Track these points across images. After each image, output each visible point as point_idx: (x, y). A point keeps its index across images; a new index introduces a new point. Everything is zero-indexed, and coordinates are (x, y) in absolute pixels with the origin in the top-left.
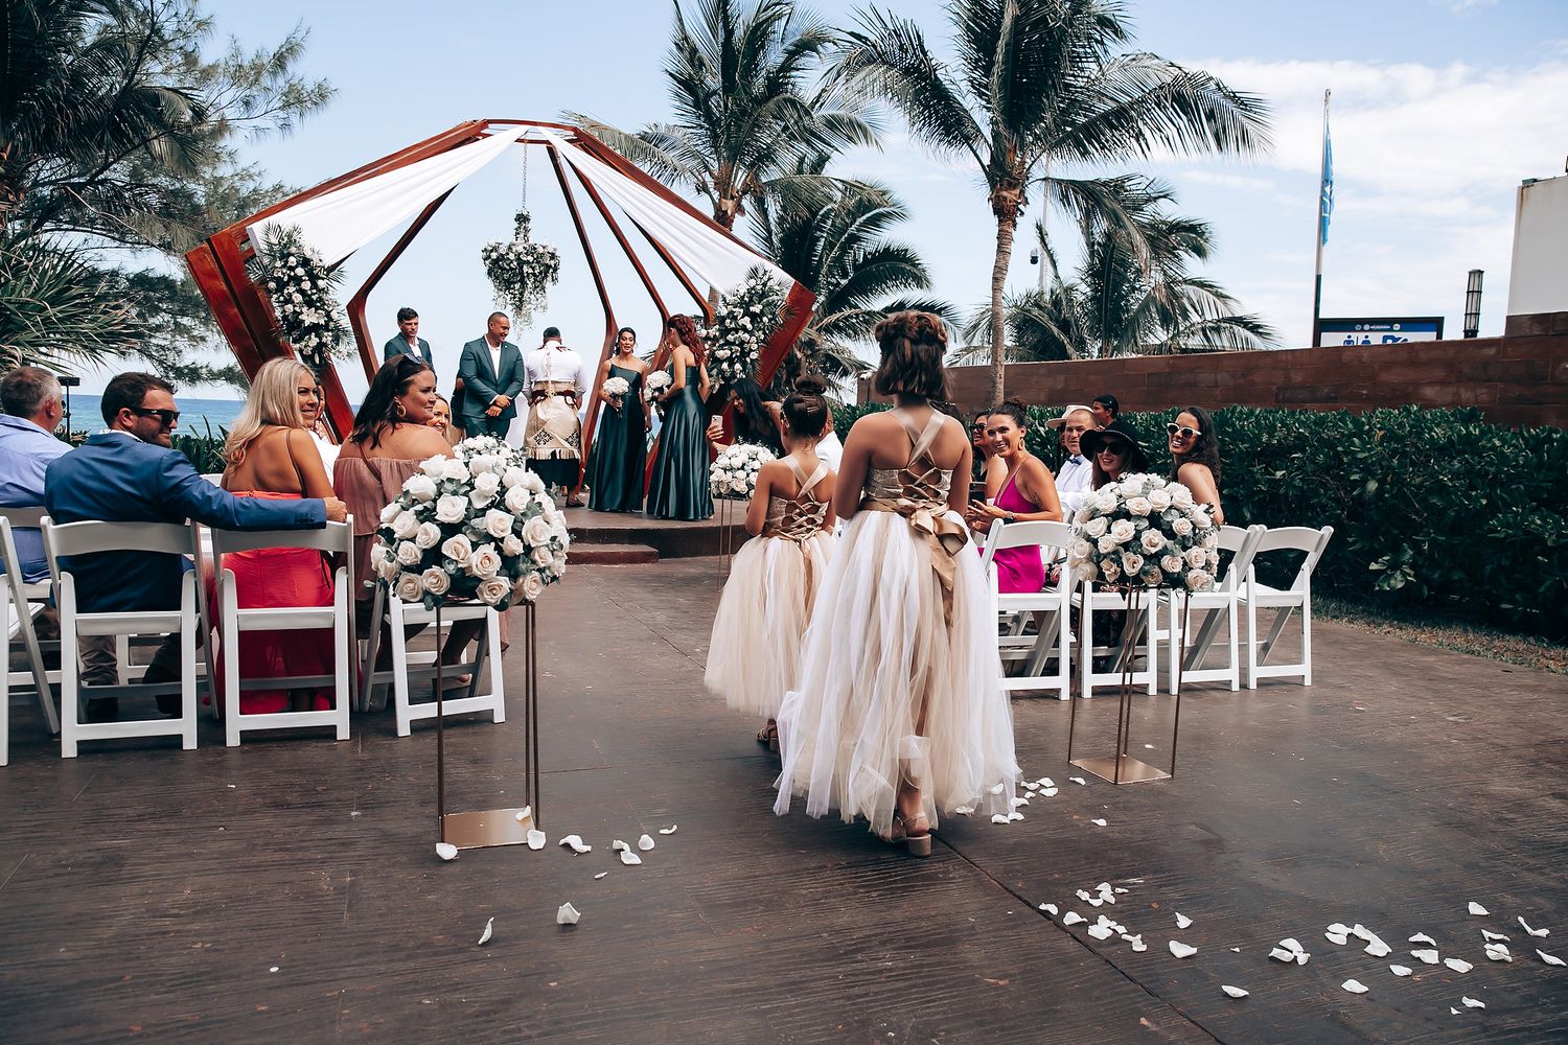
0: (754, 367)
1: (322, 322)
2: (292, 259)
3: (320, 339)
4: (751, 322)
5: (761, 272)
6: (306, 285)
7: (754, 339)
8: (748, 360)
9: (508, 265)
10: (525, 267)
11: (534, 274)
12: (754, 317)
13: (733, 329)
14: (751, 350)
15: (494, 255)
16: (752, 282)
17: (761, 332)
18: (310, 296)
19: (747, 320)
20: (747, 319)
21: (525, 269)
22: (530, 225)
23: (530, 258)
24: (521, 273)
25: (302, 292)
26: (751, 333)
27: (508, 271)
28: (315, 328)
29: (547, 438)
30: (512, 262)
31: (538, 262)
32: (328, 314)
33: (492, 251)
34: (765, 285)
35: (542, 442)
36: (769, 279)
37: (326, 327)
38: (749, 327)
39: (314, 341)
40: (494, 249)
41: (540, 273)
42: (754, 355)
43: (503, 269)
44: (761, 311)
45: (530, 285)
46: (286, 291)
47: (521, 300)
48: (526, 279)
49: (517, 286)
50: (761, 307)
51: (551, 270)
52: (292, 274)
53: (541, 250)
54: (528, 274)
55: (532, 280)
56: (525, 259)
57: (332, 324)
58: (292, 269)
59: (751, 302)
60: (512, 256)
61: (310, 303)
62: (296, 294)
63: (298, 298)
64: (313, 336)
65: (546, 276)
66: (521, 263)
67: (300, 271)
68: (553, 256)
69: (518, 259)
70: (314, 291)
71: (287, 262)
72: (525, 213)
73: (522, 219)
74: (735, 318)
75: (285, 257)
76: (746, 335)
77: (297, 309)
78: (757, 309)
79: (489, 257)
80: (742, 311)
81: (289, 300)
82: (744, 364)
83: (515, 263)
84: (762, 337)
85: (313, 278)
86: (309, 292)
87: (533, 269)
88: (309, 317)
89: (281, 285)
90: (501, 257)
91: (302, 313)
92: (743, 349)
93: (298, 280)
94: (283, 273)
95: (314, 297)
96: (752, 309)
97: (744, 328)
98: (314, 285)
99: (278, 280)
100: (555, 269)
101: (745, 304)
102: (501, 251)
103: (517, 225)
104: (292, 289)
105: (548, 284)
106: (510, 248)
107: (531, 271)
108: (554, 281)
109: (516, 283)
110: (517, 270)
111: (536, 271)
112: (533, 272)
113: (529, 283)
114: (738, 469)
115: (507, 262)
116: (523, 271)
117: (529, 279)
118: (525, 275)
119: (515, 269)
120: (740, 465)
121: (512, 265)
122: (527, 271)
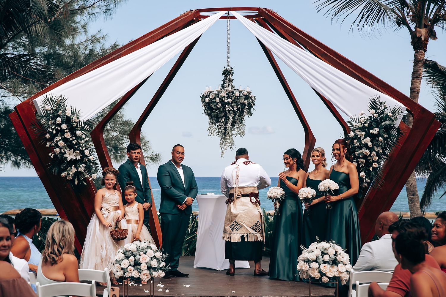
1: (79, 158)
2: (59, 119)
3: (77, 169)
4: (371, 141)
6: (68, 135)
8: (371, 169)
9: (216, 106)
10: (227, 106)
11: (234, 111)
12: (374, 137)
13: (358, 147)
14: (373, 161)
15: (207, 100)
16: (372, 112)
17: (379, 148)
18: (71, 142)
19: (368, 140)
21: (227, 107)
22: (233, 78)
23: (230, 100)
24: (225, 110)
25: (65, 140)
26: (371, 149)
27: (216, 110)
28: (74, 162)
29: (238, 227)
30: (218, 103)
31: (236, 103)
32: (83, 153)
33: (206, 97)
35: (235, 230)
36: (385, 108)
37: (81, 161)
38: (370, 144)
39: (74, 170)
40: (208, 96)
41: (238, 109)
42: (375, 165)
43: (213, 108)
44: (378, 132)
46: (55, 140)
47: (225, 129)
50: (378, 130)
51: (246, 107)
52: (59, 128)
53: (237, 94)
54: (229, 111)
55: (232, 115)
56: (226, 101)
57: (86, 159)
58: (59, 125)
59: (371, 127)
60: (217, 100)
61: (70, 146)
62: (61, 142)
63: (62, 144)
64: (73, 168)
65: (243, 111)
66: (224, 104)
67: (64, 126)
69: (222, 101)
70: (74, 138)
71: (55, 121)
72: (229, 69)
73: (227, 73)
74: (359, 139)
75: (54, 118)
76: (368, 151)
77: (62, 151)
78: (375, 131)
80: (364, 133)
81: (57, 146)
82: (368, 171)
83: (220, 104)
84: (381, 151)
85: (72, 130)
86: (71, 139)
87: (233, 107)
88: (70, 156)
89: (53, 136)
90: (211, 101)
91: (65, 153)
92: (367, 161)
93: (62, 132)
94: (53, 129)
95: (74, 142)
96: (371, 131)
97: (366, 146)
98: (73, 134)
99: (51, 133)
100: (250, 106)
101: (366, 128)
103: (223, 78)
104: (58, 138)
105: (246, 117)
106: (217, 95)
107: (231, 109)
108: (250, 114)
109: (221, 117)
110: (222, 109)
111: (235, 109)
112: (232, 109)
113: (230, 117)
114: (313, 261)
115: (215, 104)
116: (226, 110)
117: (230, 114)
118: (227, 112)
119: (221, 108)
120: (315, 258)
121: (218, 106)
122: (229, 109)
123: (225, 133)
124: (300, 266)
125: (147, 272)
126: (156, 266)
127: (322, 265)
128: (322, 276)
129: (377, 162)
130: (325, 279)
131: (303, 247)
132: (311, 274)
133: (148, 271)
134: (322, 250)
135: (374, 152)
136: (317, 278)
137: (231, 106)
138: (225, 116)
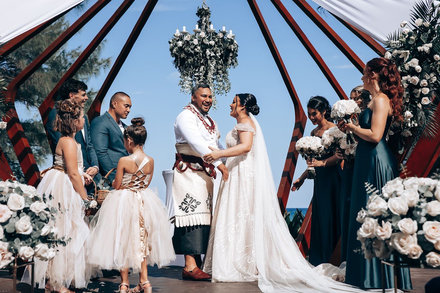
0: (427, 114)
4: (420, 64)
5: (430, 9)
7: (424, 82)
8: (420, 106)
9: (193, 49)
10: (207, 50)
11: (216, 57)
12: (423, 58)
14: (422, 96)
15: (180, 43)
16: (419, 22)
17: (432, 75)
19: (415, 63)
20: (415, 61)
22: (211, 20)
23: (212, 42)
26: (421, 76)
27: (193, 55)
31: (219, 46)
33: (177, 41)
34: (434, 23)
38: (418, 68)
42: (426, 101)
43: (189, 55)
44: (431, 49)
45: (213, 67)
48: (209, 62)
49: (202, 69)
50: (431, 45)
53: (221, 35)
54: (210, 57)
56: (207, 43)
59: (419, 42)
60: (195, 41)
66: (204, 48)
68: (232, 42)
69: (202, 44)
72: (206, 8)
73: (203, 13)
74: (401, 61)
76: (416, 79)
78: (426, 48)
79: (176, 45)
80: (409, 52)
82: (415, 112)
84: (435, 79)
90: (187, 43)
92: (413, 95)
96: (419, 48)
97: (412, 72)
100: (235, 54)
101: (411, 44)
102: (186, 38)
103: (199, 19)
110: (201, 54)
112: (215, 55)
114: (402, 217)
117: (211, 62)
120: (405, 209)
122: (210, 54)
124: (367, 231)
125: (3, 245)
126: (28, 233)
127: (428, 226)
128: (425, 253)
129: (429, 95)
130: (434, 259)
131: (372, 188)
132: (399, 247)
133: (7, 244)
134: (422, 191)
135: (424, 80)
136: (414, 256)
137: (213, 51)
138: (206, 64)
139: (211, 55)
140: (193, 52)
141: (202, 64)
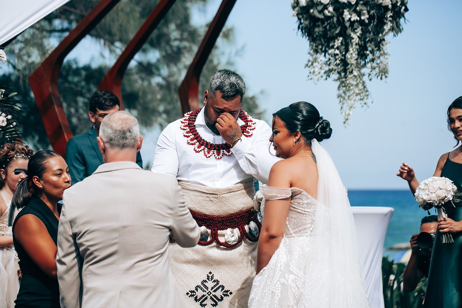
9: (321, 12)
11: (361, 22)
21: (347, 15)
24: (341, 22)
27: (322, 21)
30: (325, 7)
41: (371, 18)
45: (355, 40)
47: (345, 63)
48: (349, 31)
49: (338, 42)
51: (389, 14)
54: (352, 23)
55: (359, 31)
83: (331, 9)
87: (359, 14)
105: (389, 37)
107: (355, 17)
108: (397, 29)
109: (334, 38)
110: (335, 19)
111: (365, 17)
112: (358, 19)
113: (353, 35)
115: (320, 8)
116: (343, 19)
117: (354, 30)
118: (347, 24)
119: (332, 17)
121: (326, 12)
122: (350, 19)
123: (345, 71)
137: (355, 11)
138: (344, 34)
139: (352, 19)
140: (321, 16)
141: (340, 35)
